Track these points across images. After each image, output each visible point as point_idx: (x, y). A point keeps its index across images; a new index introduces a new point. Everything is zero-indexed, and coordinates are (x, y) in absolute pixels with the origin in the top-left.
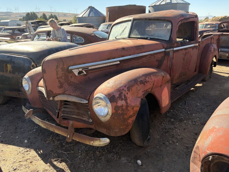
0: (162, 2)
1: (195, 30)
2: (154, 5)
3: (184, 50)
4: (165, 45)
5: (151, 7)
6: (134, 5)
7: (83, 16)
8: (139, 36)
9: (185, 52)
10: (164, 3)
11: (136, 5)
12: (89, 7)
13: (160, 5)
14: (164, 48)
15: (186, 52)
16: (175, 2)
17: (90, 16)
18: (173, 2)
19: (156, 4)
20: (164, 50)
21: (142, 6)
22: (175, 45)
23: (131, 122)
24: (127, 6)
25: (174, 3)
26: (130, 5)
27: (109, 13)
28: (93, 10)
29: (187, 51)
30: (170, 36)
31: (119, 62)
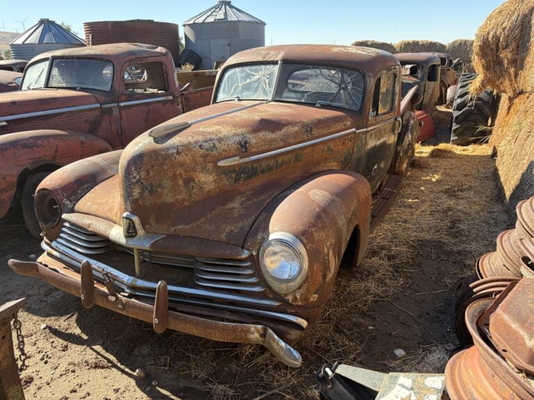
0: (208, 16)
1: (165, 75)
2: (191, 22)
3: (142, 106)
4: (102, 98)
5: (187, 26)
6: (149, 21)
7: (27, 42)
8: (64, 85)
9: (146, 110)
10: (213, 20)
11: (153, 21)
12: (42, 22)
13: (203, 23)
14: (98, 102)
15: (148, 109)
16: (233, 19)
17: (44, 42)
18: (229, 19)
19: (196, 21)
20: (98, 105)
21: (168, 24)
22: (122, 99)
23: (6, 199)
24: (132, 21)
25: (232, 21)
26: (138, 21)
27: (91, 35)
28: (52, 27)
29: (150, 107)
30: (112, 84)
31: (5, 123)
